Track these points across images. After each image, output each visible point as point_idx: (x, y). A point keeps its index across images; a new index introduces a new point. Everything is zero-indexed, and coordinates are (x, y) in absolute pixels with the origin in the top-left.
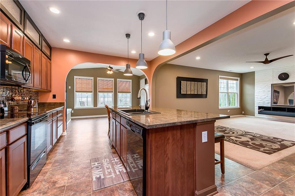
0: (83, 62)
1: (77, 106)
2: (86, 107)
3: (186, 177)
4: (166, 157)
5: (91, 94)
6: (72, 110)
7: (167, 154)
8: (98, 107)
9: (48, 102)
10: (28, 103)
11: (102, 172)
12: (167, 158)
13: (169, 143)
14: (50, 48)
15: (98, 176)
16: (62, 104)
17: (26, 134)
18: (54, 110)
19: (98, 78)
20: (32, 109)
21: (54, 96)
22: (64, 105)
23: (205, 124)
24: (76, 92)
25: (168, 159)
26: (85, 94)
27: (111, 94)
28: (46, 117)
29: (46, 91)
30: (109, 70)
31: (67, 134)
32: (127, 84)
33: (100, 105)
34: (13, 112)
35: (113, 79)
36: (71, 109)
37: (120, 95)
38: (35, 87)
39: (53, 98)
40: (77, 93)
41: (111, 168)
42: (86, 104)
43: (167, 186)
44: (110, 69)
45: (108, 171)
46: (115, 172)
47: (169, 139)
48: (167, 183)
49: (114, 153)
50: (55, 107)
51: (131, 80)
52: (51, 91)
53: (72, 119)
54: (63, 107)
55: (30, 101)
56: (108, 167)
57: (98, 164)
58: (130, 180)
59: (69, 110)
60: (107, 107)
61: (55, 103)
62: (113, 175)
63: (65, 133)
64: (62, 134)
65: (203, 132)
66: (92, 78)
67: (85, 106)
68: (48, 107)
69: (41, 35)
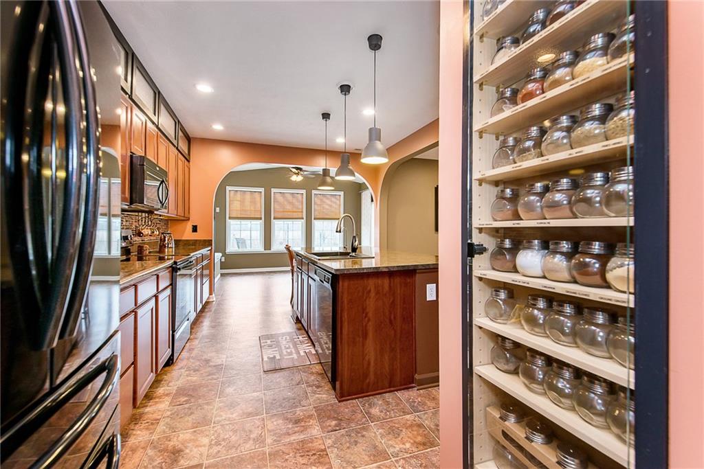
0: (245, 163)
1: (232, 248)
2: (248, 249)
3: (398, 351)
4: (365, 317)
5: (258, 222)
6: (222, 256)
7: (367, 314)
8: (272, 250)
9: (183, 239)
10: (161, 240)
11: (277, 352)
12: (366, 319)
13: (370, 298)
14: (189, 139)
15: (272, 356)
16: (207, 243)
17: (170, 285)
18: (198, 253)
19: (273, 190)
20: (166, 250)
21: (195, 229)
22: (211, 245)
23: (430, 272)
24: (230, 218)
25: (369, 320)
26: (248, 222)
27: (300, 223)
28: (190, 262)
29: (183, 218)
30: (296, 174)
31: (216, 299)
32: (334, 201)
33: (278, 247)
34: (141, 254)
35: (304, 192)
36: (220, 254)
37: (317, 225)
38: (170, 212)
39: (193, 231)
40: (232, 222)
41: (292, 347)
42: (248, 242)
43: (367, 358)
44: (297, 172)
45: (287, 352)
46: (298, 353)
47: (370, 291)
48: (366, 354)
49: (299, 329)
50: (195, 248)
51: (343, 192)
52: (188, 219)
53: (222, 275)
54: (210, 248)
55: (163, 237)
56: (287, 346)
57: (271, 342)
58: (321, 363)
59: (218, 256)
60: (288, 248)
61: (196, 240)
62: (295, 356)
63: (213, 298)
64: (208, 298)
65: (428, 285)
66: (262, 190)
67: (246, 247)
68: (184, 249)
69: (177, 123)
